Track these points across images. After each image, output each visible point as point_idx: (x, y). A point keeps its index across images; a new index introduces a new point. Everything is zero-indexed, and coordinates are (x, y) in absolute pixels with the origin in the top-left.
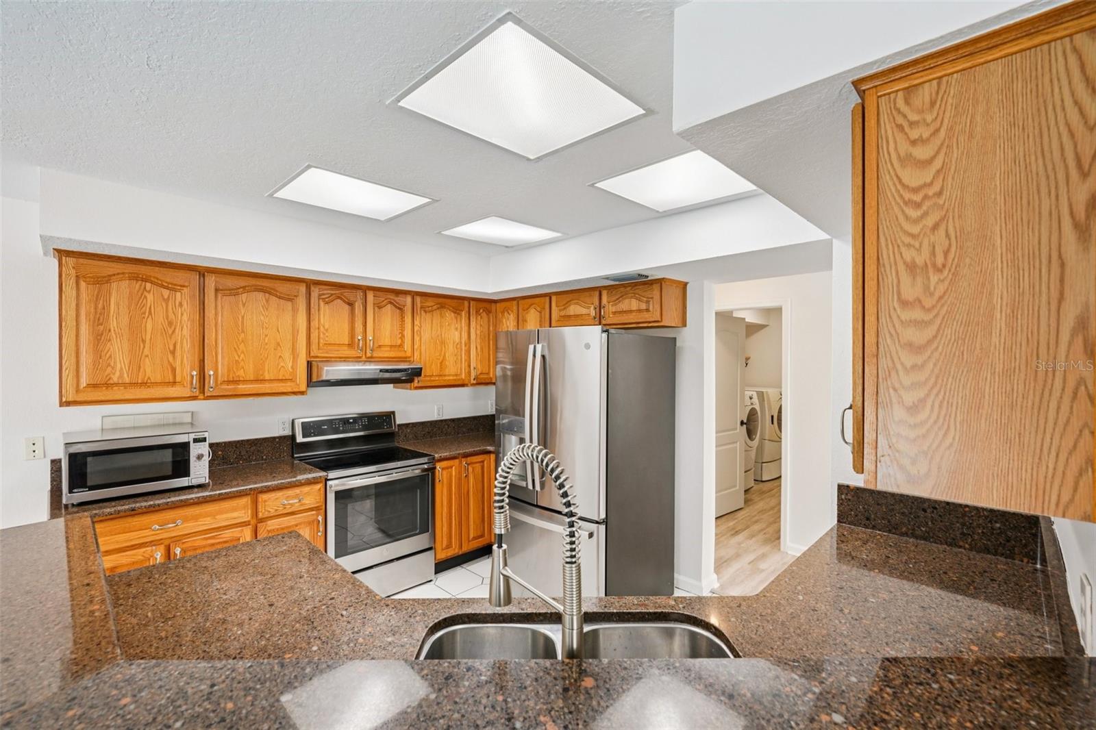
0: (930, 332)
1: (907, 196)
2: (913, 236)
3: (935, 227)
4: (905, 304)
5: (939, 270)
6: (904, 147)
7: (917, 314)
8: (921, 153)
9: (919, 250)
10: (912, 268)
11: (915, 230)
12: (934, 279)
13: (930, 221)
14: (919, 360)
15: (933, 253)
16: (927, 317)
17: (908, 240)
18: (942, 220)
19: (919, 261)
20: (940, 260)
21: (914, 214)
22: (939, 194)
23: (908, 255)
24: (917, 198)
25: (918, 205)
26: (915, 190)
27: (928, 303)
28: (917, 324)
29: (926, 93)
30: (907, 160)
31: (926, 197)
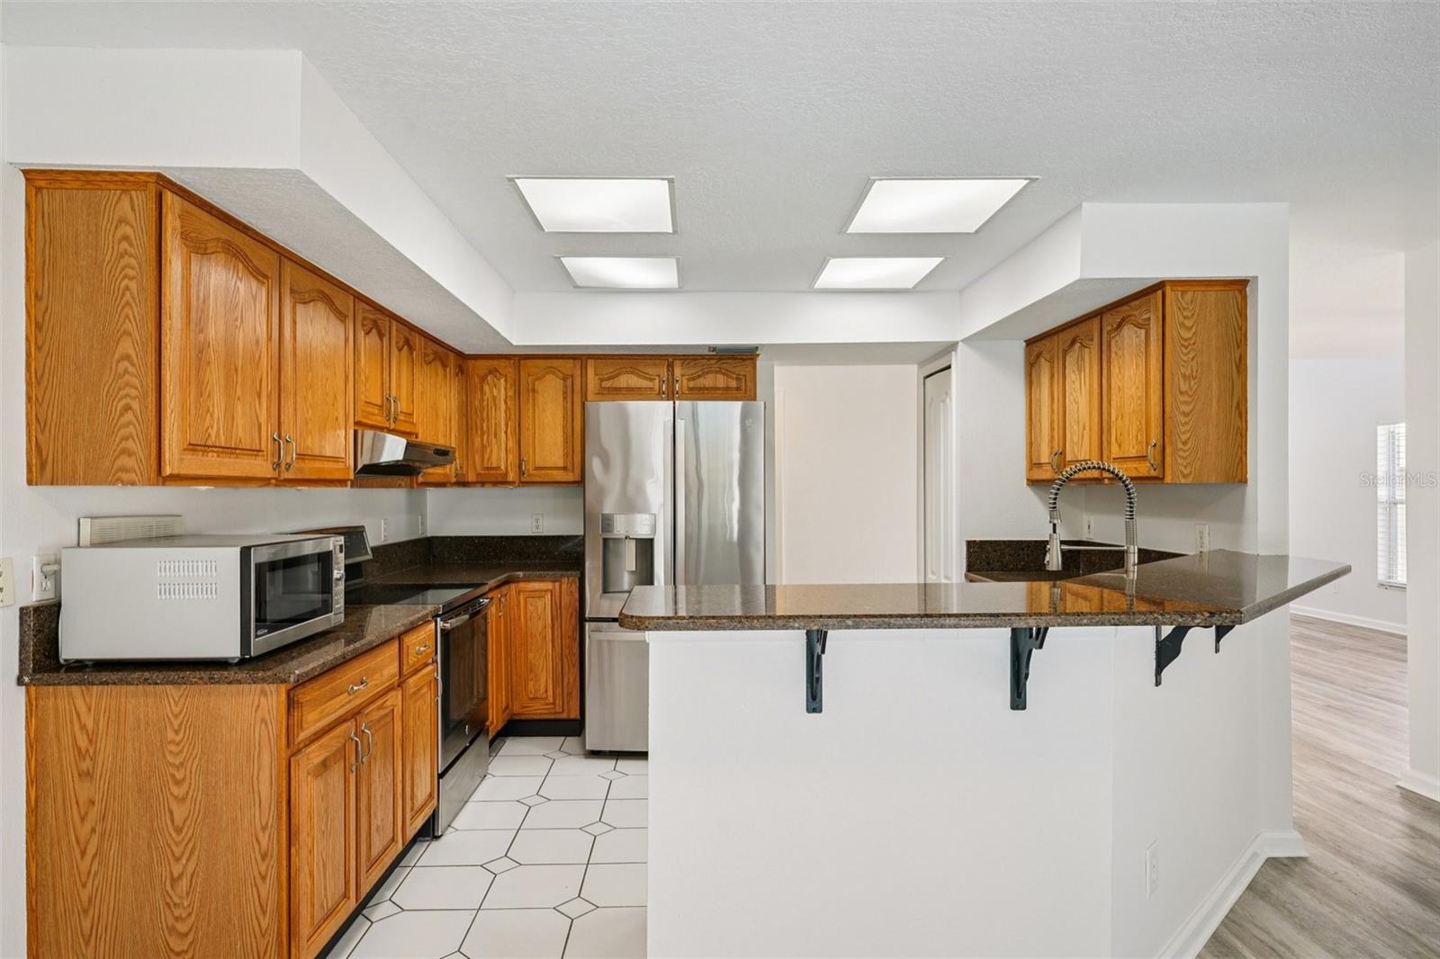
0: (1191, 407)
1: (1183, 342)
2: (1185, 362)
3: (1193, 359)
4: (1181, 393)
5: (1194, 379)
6: (1181, 319)
7: (1186, 398)
8: (1188, 323)
9: (1187, 368)
10: (1184, 376)
11: (1185, 358)
12: (1192, 383)
13: (1191, 356)
14: (1187, 420)
15: (1192, 370)
16: (1190, 400)
17: (1183, 363)
18: (1195, 355)
19: (1187, 374)
20: (1194, 374)
21: (1185, 351)
22: (1194, 344)
23: (1183, 370)
24: (1186, 344)
25: (1186, 347)
26: (1186, 340)
27: (1190, 393)
28: (1187, 403)
29: (1189, 296)
30: (1182, 325)
31: (1189, 344)
